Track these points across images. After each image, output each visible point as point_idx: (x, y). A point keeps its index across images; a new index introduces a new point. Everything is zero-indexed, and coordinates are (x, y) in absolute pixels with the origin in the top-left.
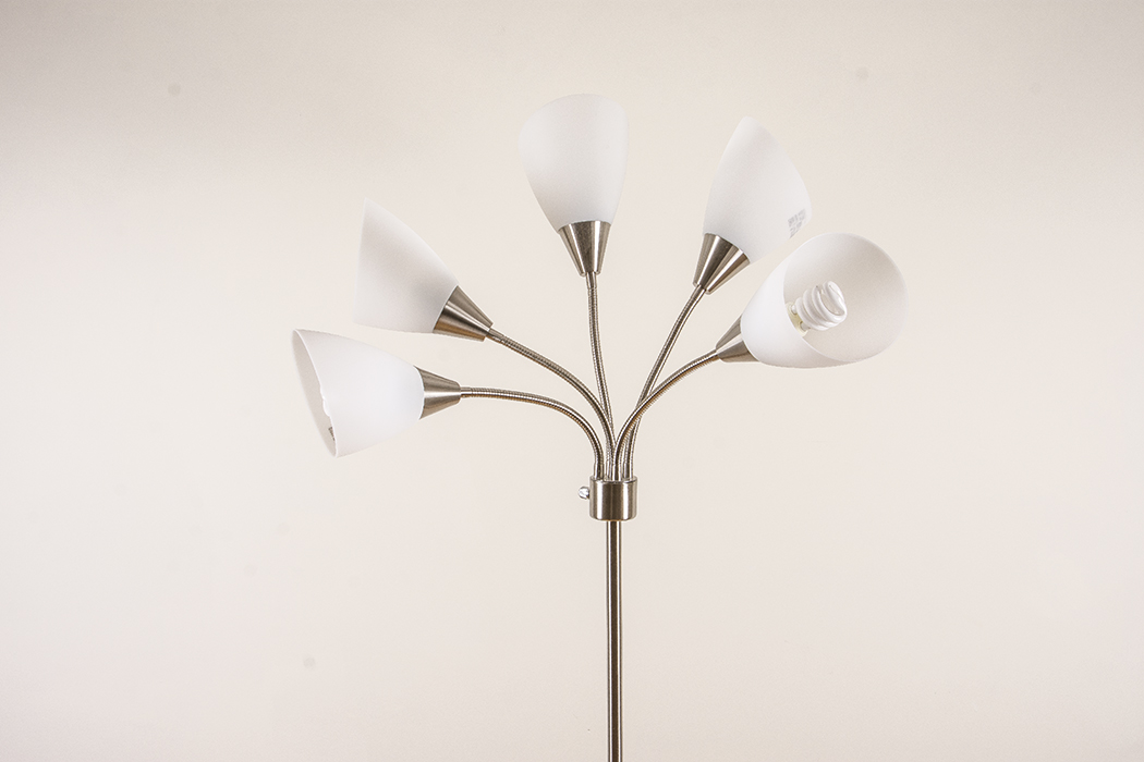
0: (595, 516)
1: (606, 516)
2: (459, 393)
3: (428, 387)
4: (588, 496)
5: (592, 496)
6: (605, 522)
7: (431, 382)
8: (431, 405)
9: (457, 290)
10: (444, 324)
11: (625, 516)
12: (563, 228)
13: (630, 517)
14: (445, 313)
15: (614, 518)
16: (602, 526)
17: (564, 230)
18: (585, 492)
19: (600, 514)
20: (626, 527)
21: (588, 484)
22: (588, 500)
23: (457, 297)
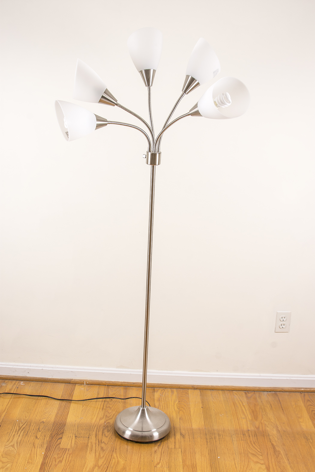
0: (148, 164)
1: (151, 164)
2: (107, 123)
3: (98, 120)
4: (146, 158)
5: (147, 157)
6: (150, 165)
7: (98, 119)
8: (99, 126)
9: (107, 90)
10: (102, 100)
11: (157, 164)
12: (141, 71)
13: (159, 164)
14: (103, 97)
15: (154, 164)
16: (150, 167)
17: (141, 72)
18: (144, 156)
19: (149, 163)
20: (157, 167)
21: (146, 153)
22: (146, 159)
23: (106, 92)
